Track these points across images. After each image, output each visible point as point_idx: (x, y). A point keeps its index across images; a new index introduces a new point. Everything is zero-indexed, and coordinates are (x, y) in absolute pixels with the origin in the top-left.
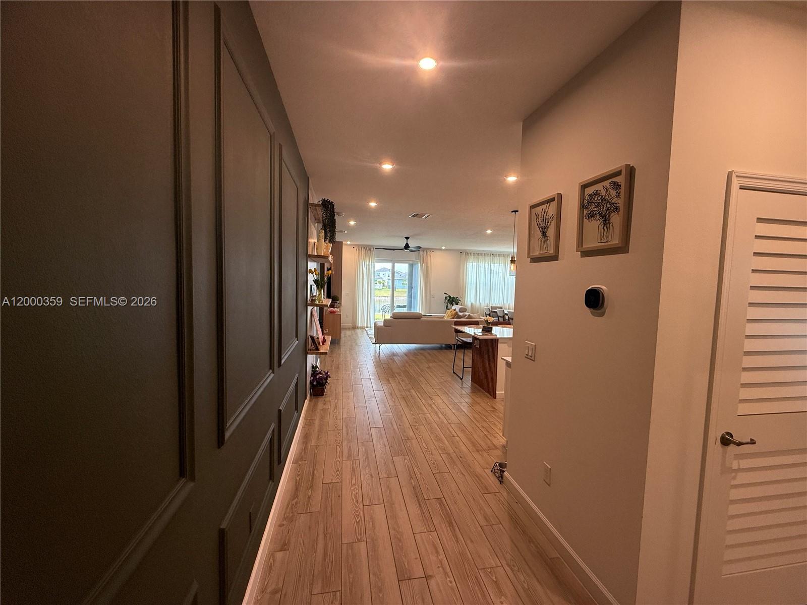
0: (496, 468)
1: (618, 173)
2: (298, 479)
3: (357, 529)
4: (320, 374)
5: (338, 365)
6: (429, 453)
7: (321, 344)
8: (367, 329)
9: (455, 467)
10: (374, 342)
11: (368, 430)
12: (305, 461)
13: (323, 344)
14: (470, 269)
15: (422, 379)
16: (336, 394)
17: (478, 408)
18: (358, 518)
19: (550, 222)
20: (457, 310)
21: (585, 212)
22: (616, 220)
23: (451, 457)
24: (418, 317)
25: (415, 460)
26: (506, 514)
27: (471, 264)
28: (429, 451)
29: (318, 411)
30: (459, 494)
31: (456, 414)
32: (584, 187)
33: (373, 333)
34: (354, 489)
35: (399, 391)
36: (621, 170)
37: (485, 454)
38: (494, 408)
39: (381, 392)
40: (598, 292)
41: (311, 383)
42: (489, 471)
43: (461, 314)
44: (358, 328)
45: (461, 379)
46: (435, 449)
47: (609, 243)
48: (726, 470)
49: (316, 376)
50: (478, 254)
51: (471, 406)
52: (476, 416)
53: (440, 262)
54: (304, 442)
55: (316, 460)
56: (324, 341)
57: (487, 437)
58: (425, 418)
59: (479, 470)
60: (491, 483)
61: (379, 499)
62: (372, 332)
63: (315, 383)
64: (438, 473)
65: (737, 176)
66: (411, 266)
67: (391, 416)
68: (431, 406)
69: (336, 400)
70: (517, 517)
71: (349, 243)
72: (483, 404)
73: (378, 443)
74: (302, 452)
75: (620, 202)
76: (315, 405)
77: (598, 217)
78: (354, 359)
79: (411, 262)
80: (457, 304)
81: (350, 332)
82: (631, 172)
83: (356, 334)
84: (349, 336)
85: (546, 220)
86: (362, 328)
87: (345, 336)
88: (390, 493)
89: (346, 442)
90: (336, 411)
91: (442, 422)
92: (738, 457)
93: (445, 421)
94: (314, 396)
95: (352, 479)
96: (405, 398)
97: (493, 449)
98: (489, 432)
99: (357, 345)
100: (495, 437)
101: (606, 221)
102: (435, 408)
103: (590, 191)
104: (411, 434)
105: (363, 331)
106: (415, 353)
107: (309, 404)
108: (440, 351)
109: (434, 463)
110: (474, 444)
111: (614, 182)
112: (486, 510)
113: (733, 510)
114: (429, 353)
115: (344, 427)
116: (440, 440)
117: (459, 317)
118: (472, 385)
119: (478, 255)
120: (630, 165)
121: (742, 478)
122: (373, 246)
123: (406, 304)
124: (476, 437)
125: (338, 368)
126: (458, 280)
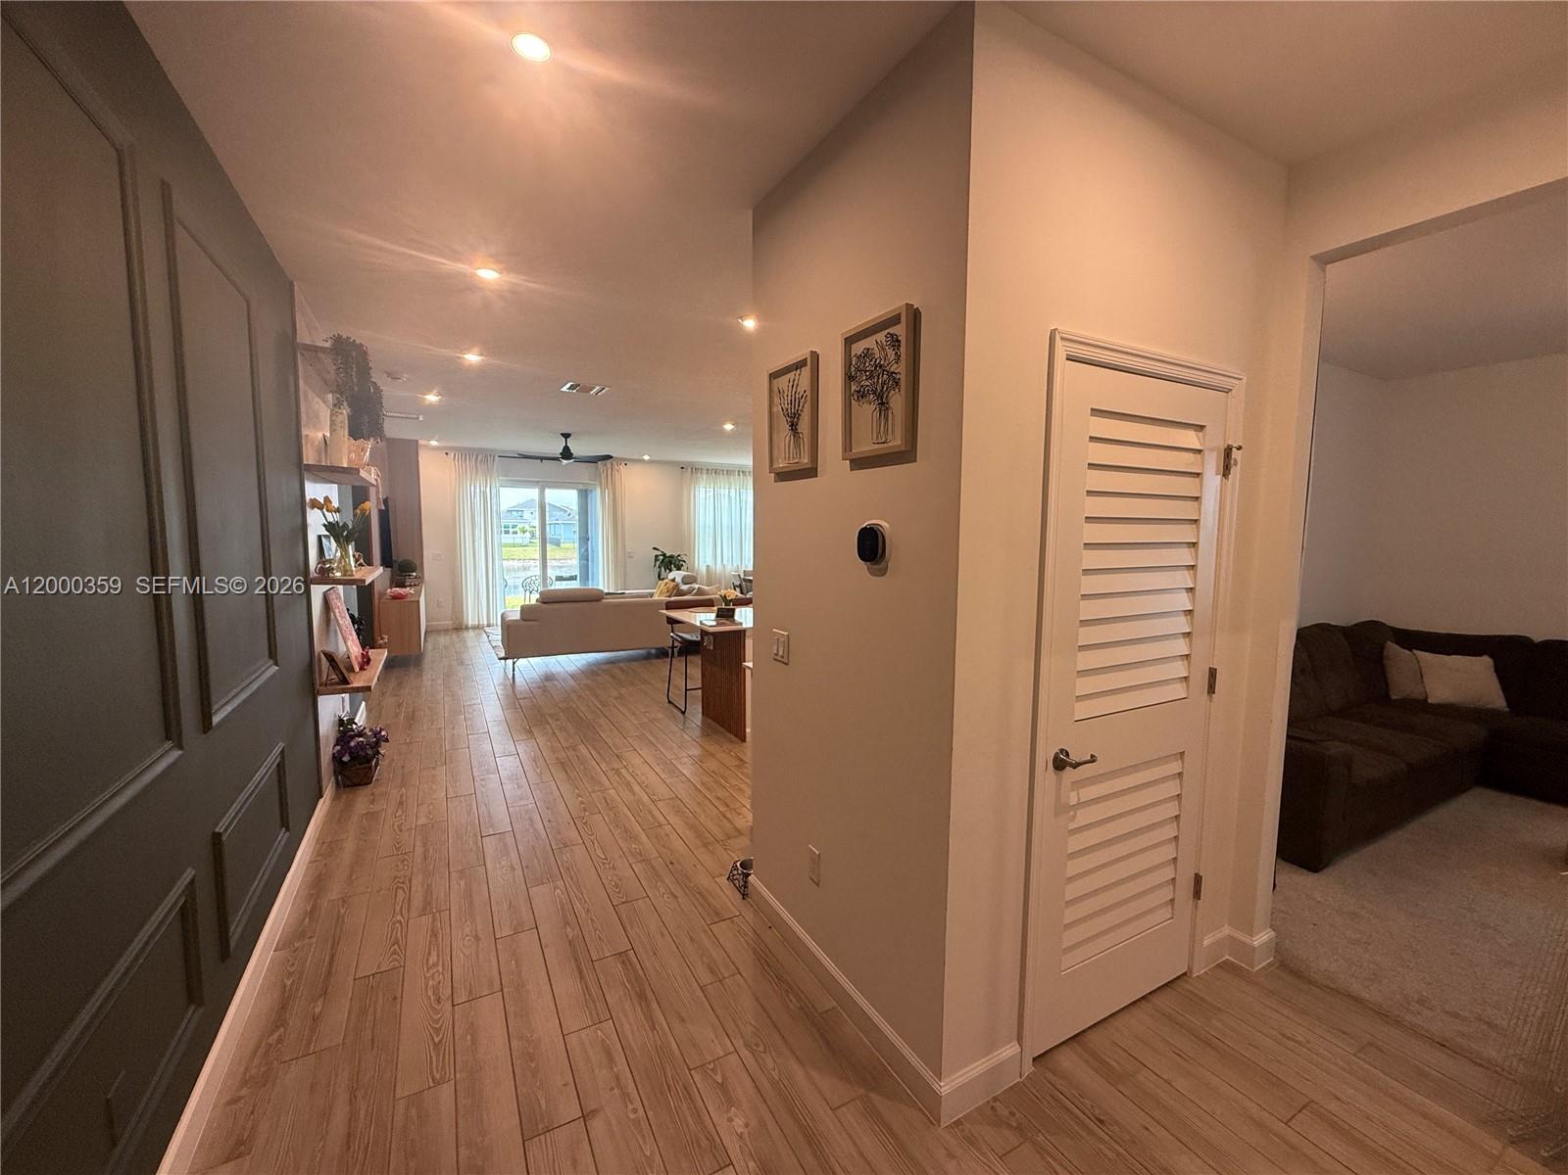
0: (735, 872)
1: (894, 320)
2: (289, 983)
3: (434, 1060)
4: (360, 736)
5: (414, 712)
6: (607, 866)
7: (357, 669)
8: (487, 629)
9: (659, 884)
10: (503, 655)
11: (476, 843)
12: (311, 937)
13: (362, 668)
14: (702, 501)
15: (602, 721)
16: (403, 775)
17: (712, 765)
18: (438, 1036)
19: (801, 405)
20: (678, 580)
21: (854, 388)
22: (897, 401)
23: (653, 867)
24: (596, 597)
25: (579, 888)
26: (751, 952)
27: (702, 490)
28: (609, 864)
29: (355, 818)
30: (662, 934)
31: (668, 781)
32: (849, 341)
33: (500, 638)
34: (433, 974)
35: (554, 752)
36: (900, 314)
37: (719, 849)
38: (742, 760)
39: (511, 759)
40: (876, 532)
41: (336, 759)
42: (723, 880)
43: (684, 587)
44: (467, 628)
45: (683, 713)
46: (620, 856)
47: (890, 444)
48: (1062, 809)
49: (349, 742)
50: (715, 471)
51: (699, 761)
52: (706, 779)
53: (639, 484)
54: (311, 895)
55: (341, 931)
56: (366, 661)
57: (724, 816)
58: (605, 798)
59: (704, 881)
60: (727, 900)
61: (491, 983)
62: (496, 634)
63: (346, 759)
64: (624, 903)
65: (1062, 338)
66: (584, 495)
67: (530, 806)
68: (617, 772)
69: (403, 789)
70: (768, 954)
71: (434, 443)
72: (721, 756)
73: (498, 866)
74: (304, 919)
75: (901, 369)
76: (348, 807)
77: (872, 396)
78: (453, 696)
79: (581, 487)
80: (679, 569)
81: (448, 638)
82: (915, 316)
83: (463, 641)
84: (446, 647)
85: (796, 401)
86: (478, 627)
87: (434, 649)
88: (517, 966)
89: (421, 877)
90: (400, 812)
91: (639, 801)
92: (1078, 785)
93: (645, 798)
94: (346, 786)
95: (429, 953)
96: (563, 765)
97: (735, 837)
98: (727, 806)
99: (462, 663)
100: (739, 814)
101: (883, 405)
102: (627, 776)
103: (858, 348)
104: (574, 834)
105: (480, 635)
106: (592, 670)
107: (332, 807)
108: (644, 662)
109: (617, 886)
110: (699, 835)
111: (892, 335)
112: (714, 954)
113: (1073, 868)
114: (621, 669)
115: (418, 843)
116: (633, 838)
117: (681, 593)
118: (703, 722)
119: (716, 473)
120: (912, 305)
121: (1084, 817)
122: (492, 450)
123: (576, 572)
124: (702, 818)
125: (413, 718)
126: (679, 521)
